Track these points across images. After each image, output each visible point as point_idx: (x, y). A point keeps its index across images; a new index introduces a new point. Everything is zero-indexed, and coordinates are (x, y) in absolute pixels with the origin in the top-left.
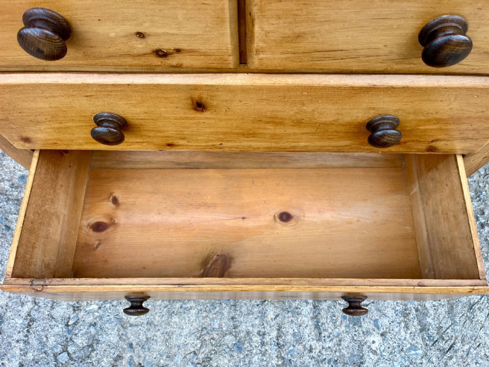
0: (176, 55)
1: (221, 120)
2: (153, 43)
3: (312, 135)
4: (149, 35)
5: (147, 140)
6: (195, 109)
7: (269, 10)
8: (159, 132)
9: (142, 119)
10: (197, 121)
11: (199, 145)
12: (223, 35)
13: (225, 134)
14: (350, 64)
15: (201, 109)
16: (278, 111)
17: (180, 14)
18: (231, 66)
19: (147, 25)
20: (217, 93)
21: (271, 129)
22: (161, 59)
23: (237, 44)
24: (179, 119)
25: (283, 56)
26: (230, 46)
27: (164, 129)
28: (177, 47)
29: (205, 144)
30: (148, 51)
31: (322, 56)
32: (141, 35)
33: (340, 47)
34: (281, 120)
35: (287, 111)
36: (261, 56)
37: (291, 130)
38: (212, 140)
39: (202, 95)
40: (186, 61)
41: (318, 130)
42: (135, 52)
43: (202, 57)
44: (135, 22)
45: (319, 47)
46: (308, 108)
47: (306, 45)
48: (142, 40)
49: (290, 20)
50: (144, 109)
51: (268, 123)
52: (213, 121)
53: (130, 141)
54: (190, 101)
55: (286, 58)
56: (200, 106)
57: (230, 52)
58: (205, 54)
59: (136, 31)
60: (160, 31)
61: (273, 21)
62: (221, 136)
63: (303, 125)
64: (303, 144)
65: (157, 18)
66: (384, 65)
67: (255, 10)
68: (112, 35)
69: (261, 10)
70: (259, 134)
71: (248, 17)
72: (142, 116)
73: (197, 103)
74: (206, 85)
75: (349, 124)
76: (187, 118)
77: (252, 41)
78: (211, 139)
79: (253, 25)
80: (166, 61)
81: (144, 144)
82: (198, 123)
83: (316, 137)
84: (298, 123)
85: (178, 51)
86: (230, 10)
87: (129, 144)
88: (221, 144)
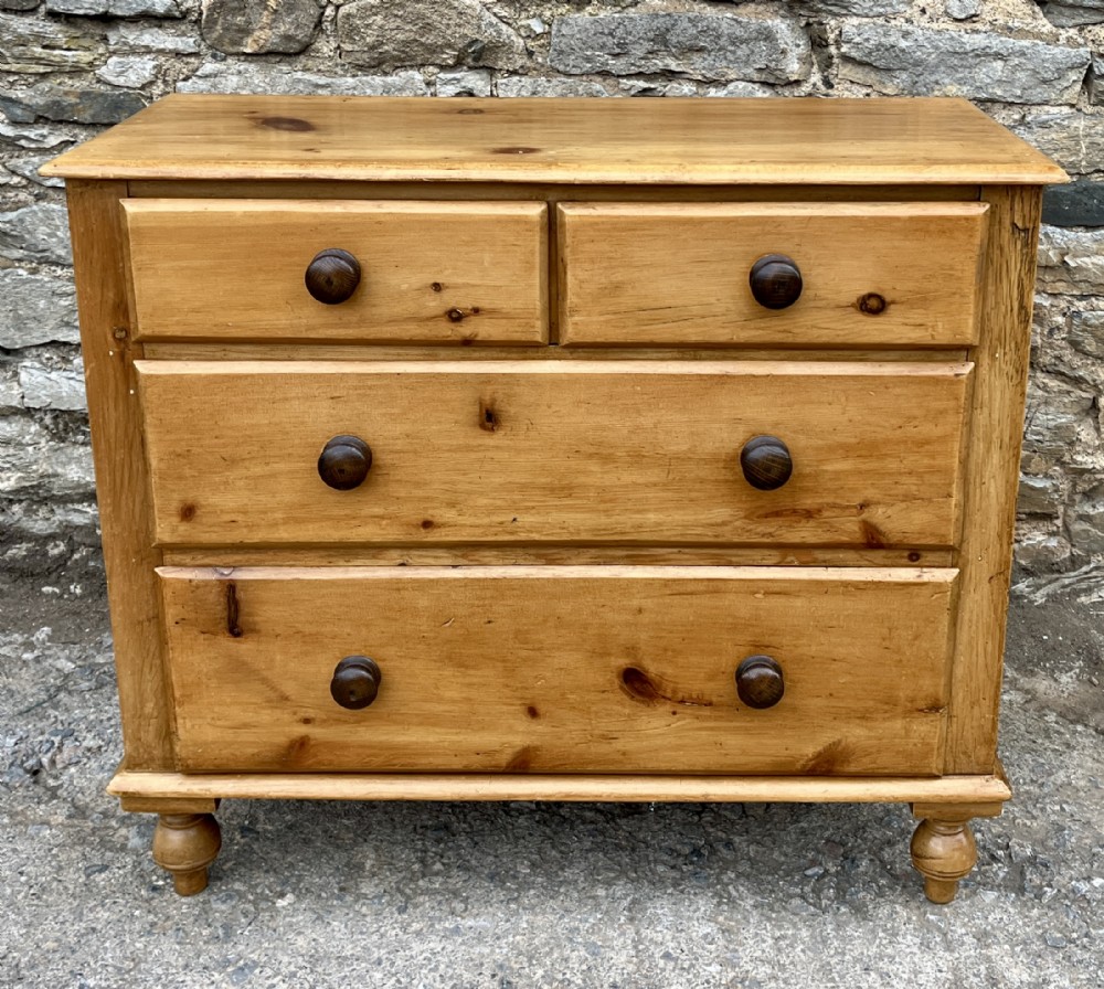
0: (472, 317)
1: (518, 451)
2: (450, 300)
3: (663, 491)
4: (447, 287)
5: (392, 509)
6: (483, 426)
7: (582, 252)
8: (417, 485)
9: (397, 452)
10: (481, 455)
11: (478, 522)
12: (531, 286)
13: (523, 487)
14: (686, 331)
15: (489, 425)
16: (604, 428)
17: (487, 257)
18: (539, 338)
19: (447, 272)
20: (517, 389)
21: (596, 474)
22: (452, 325)
23: (547, 305)
24: (455, 451)
25: (602, 318)
26: (538, 303)
27: (427, 477)
28: (476, 305)
29: (486, 521)
30: (440, 311)
31: (649, 317)
32: (437, 287)
33: (667, 303)
34: (611, 451)
35: (616, 426)
36: (576, 318)
37: (628, 477)
38: (500, 508)
39: (496, 395)
40: (483, 329)
41: (670, 477)
42: (426, 313)
43: (504, 321)
44: (436, 269)
45: (644, 303)
46: (647, 420)
47: (627, 300)
48: (437, 295)
49: (604, 265)
50: (407, 427)
51: (590, 456)
52: (506, 455)
53: (363, 513)
54: (476, 409)
55: (607, 322)
56: (490, 419)
57: (538, 313)
58: (508, 317)
59: (433, 281)
60: (460, 281)
61: (586, 266)
62: (517, 496)
63: (644, 460)
64: (652, 517)
65: (460, 264)
66: (727, 331)
67: (568, 254)
68: (404, 287)
69: (573, 252)
70: (579, 486)
71: (560, 265)
72: (399, 445)
73: (487, 411)
74: (504, 374)
75: (713, 459)
76: (469, 449)
77: (564, 299)
78: (499, 503)
79: (565, 273)
80: (459, 328)
81: (384, 522)
82: (481, 461)
83: (669, 495)
84: (637, 458)
85: (476, 311)
86: (541, 254)
87: (357, 522)
88: (515, 520)
